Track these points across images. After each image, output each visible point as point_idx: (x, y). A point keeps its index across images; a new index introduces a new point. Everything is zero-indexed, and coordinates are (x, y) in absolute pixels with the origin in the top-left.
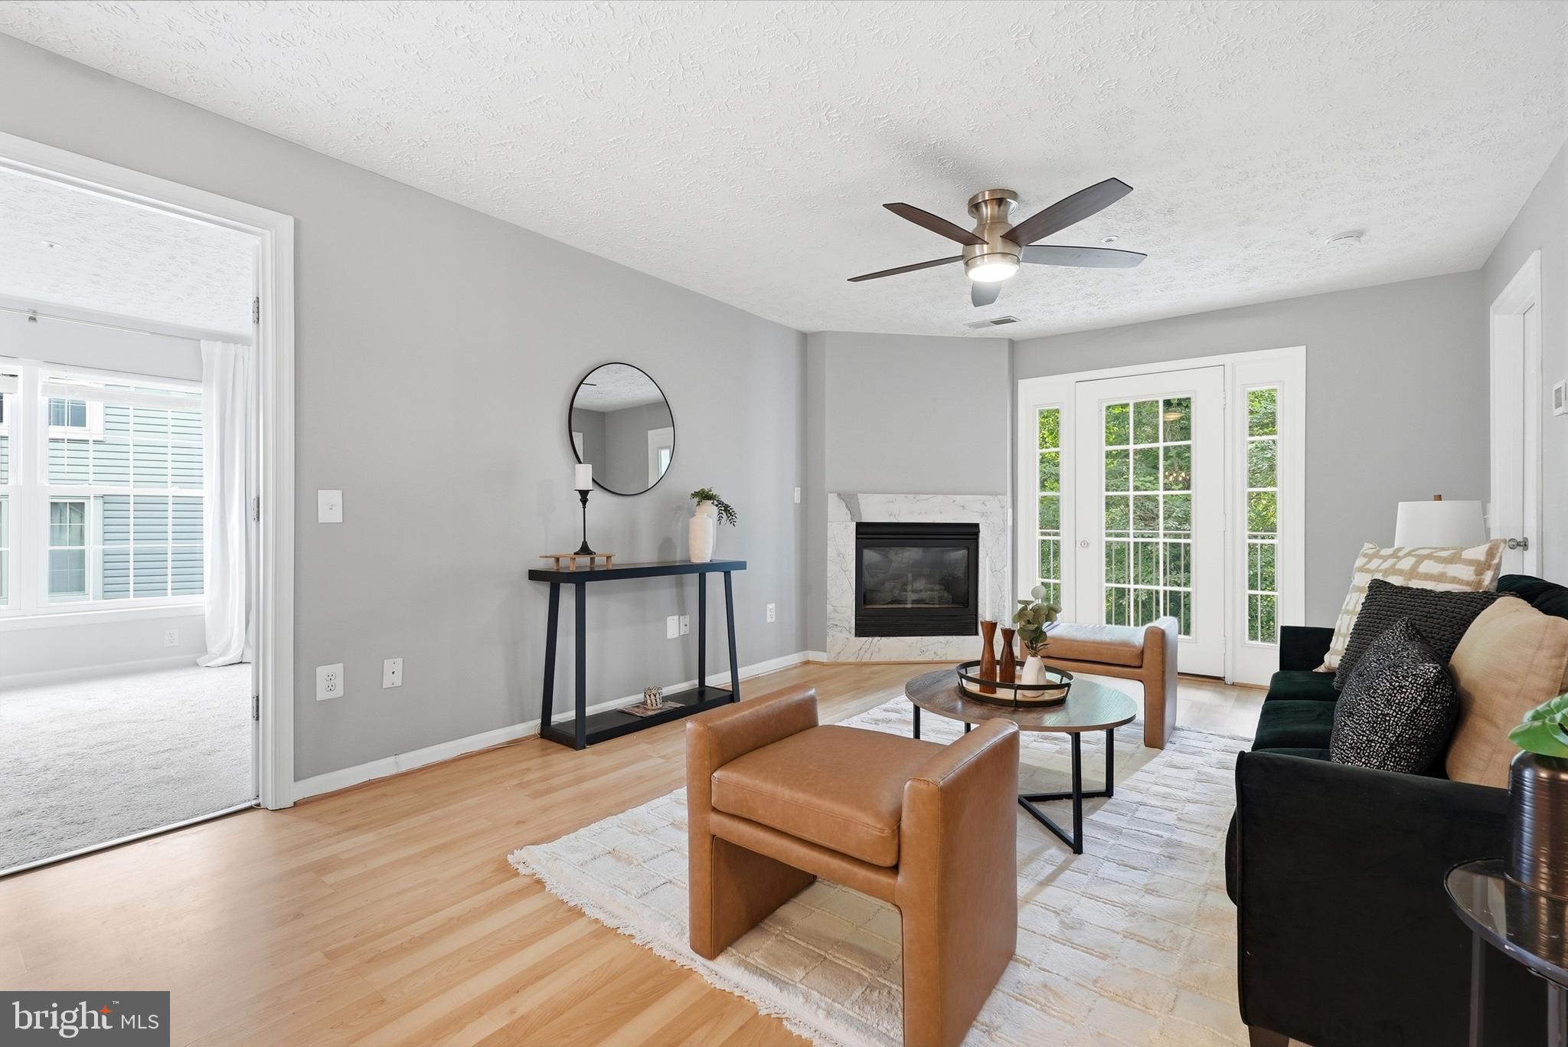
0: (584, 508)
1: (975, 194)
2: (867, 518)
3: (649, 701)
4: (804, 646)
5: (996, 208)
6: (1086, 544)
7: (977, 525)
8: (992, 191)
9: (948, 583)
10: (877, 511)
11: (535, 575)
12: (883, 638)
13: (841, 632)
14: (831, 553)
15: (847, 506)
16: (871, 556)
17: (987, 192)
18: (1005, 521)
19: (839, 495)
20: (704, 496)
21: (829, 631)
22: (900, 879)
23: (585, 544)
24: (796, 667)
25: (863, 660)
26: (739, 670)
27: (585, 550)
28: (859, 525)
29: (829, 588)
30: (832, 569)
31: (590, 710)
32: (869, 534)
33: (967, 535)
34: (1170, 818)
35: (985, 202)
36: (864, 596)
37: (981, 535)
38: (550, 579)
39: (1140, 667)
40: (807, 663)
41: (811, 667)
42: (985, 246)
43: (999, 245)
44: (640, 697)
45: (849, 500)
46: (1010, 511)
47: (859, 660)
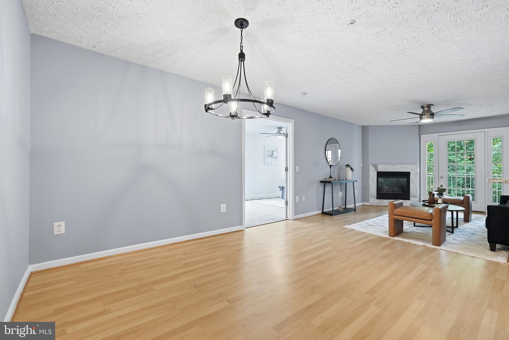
0: (331, 168)
1: (423, 105)
2: (380, 170)
3: (340, 209)
4: (363, 201)
5: (428, 108)
6: (442, 177)
7: (409, 172)
8: (427, 105)
9: (401, 187)
10: (383, 168)
11: (321, 182)
12: (384, 200)
13: (373, 198)
14: (370, 179)
15: (374, 167)
16: (381, 180)
17: (426, 105)
18: (417, 171)
19: (373, 165)
20: (348, 166)
21: (370, 198)
22: (432, 221)
23: (331, 176)
24: (362, 206)
25: (379, 205)
26: (356, 204)
27: (331, 177)
28: (378, 172)
29: (370, 187)
30: (370, 183)
31: (334, 209)
32: (380, 174)
33: (407, 175)
34: (473, 231)
35: (426, 107)
36: (379, 189)
37: (411, 175)
38: (324, 182)
39: (463, 204)
40: (364, 205)
41: (364, 206)
42: (426, 116)
43: (429, 116)
44: (338, 208)
45: (375, 166)
46: (419, 169)
47: (377, 205)
